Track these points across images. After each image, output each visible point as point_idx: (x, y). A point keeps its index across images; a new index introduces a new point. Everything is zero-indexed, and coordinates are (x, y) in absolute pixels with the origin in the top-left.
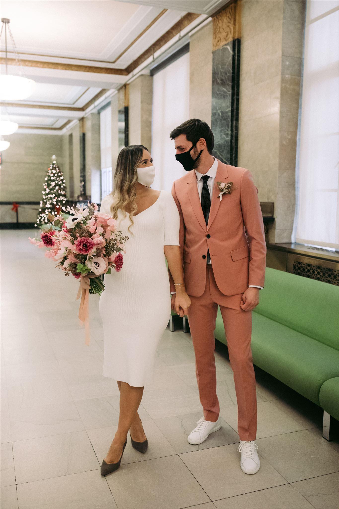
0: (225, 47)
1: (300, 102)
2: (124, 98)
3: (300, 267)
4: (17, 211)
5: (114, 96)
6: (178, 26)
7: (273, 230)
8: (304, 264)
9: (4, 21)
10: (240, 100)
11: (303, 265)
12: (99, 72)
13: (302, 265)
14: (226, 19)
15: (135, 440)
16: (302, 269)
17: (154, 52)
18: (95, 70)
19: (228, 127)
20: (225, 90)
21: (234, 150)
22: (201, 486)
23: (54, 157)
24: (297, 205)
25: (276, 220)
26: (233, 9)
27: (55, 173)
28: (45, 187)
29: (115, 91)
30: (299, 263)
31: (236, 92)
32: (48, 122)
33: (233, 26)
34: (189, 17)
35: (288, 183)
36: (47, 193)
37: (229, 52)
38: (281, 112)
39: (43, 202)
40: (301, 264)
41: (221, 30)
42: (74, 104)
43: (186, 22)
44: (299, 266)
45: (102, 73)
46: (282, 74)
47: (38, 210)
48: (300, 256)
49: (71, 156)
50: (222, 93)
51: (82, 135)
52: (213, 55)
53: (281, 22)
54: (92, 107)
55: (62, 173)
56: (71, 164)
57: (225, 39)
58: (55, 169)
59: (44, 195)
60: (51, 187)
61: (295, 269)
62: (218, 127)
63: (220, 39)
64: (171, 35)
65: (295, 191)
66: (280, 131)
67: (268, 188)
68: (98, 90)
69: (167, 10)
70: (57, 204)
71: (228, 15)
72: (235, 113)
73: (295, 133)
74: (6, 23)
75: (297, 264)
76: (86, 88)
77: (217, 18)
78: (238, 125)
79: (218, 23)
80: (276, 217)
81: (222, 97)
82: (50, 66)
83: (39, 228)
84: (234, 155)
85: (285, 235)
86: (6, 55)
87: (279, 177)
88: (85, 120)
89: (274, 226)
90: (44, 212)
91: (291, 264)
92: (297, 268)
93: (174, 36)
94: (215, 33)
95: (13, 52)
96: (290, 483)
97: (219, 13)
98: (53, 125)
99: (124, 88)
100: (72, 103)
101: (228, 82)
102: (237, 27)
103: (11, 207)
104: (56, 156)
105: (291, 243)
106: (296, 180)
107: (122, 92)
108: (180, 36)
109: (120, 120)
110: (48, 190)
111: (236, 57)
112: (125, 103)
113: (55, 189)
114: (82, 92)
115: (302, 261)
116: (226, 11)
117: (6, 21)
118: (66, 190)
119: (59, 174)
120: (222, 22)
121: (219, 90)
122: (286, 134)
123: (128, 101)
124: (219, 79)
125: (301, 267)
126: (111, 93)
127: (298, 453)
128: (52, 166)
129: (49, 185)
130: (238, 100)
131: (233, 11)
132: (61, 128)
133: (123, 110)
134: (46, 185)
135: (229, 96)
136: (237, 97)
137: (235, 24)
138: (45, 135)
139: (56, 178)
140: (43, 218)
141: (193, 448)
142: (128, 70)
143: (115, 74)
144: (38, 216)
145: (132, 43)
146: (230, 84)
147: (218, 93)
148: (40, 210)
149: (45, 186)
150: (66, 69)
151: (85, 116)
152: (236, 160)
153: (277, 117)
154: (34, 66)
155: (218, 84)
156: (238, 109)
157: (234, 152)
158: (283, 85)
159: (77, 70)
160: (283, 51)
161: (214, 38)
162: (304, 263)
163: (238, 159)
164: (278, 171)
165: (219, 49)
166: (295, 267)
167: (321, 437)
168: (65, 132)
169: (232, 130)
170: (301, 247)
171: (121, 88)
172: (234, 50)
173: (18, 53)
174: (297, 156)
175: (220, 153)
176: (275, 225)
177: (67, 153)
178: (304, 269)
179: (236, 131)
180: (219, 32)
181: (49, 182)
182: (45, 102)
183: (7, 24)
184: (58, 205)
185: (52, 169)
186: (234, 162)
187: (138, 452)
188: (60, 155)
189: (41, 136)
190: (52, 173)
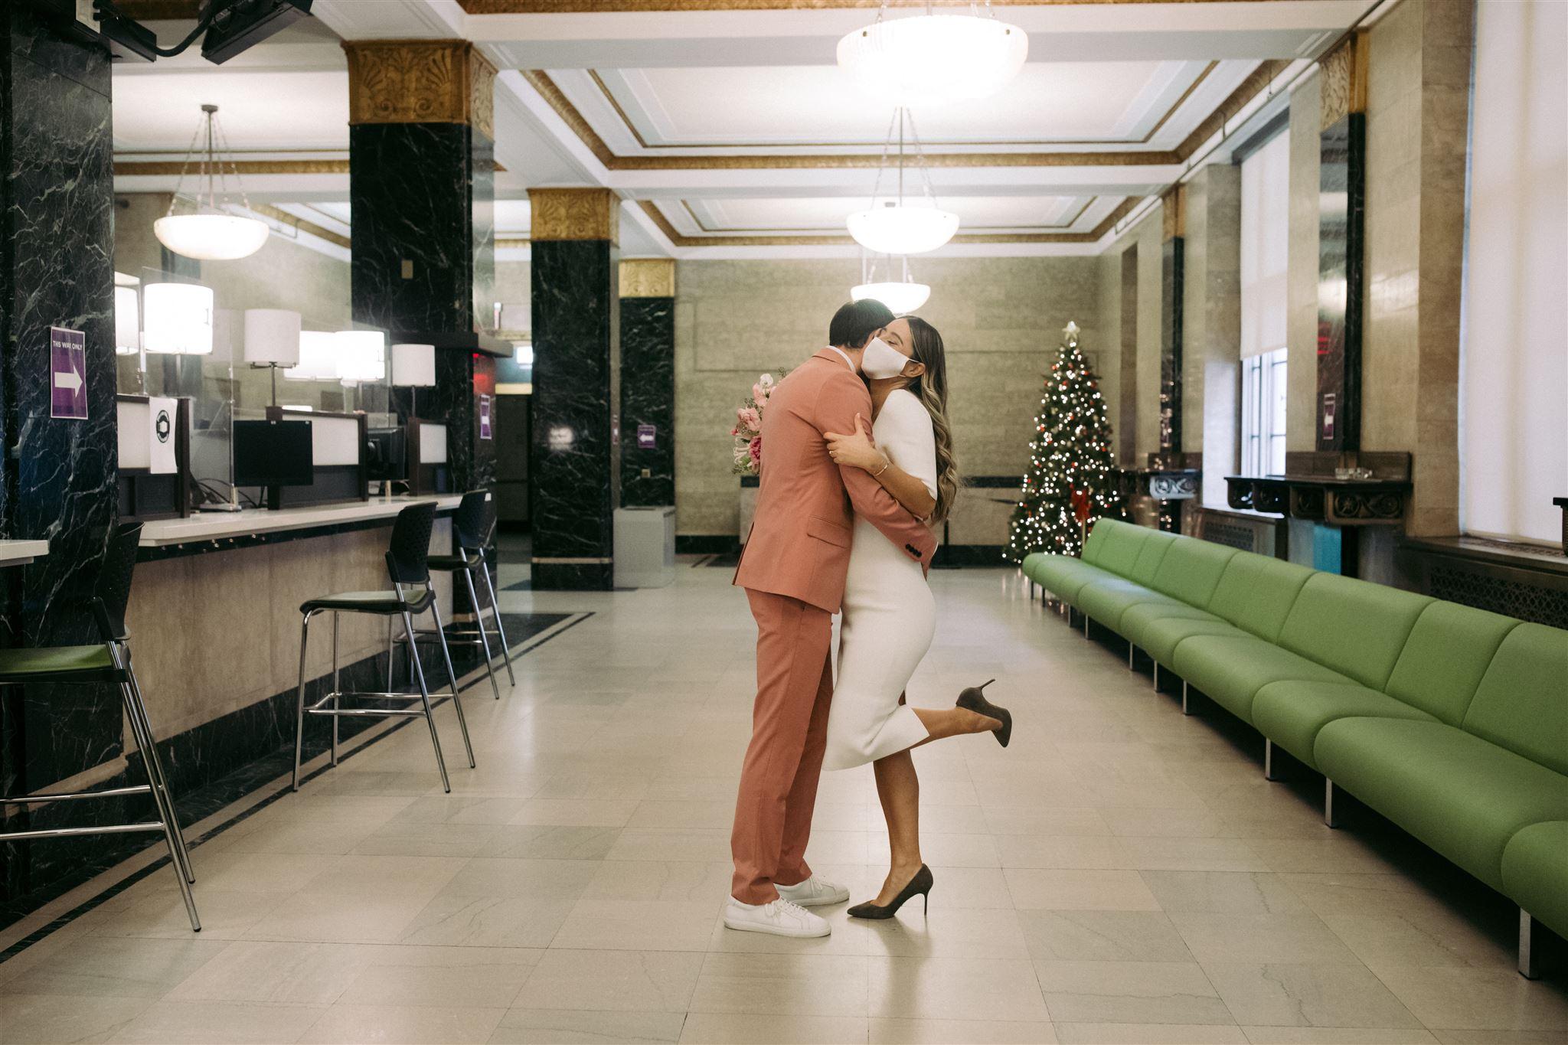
23: (1072, 327)
26: (1349, 50)
27: (1075, 381)
28: (1039, 428)
32: (1054, 210)
36: (1047, 446)
39: (1032, 476)
42: (1150, 141)
47: (1014, 503)
49: (1130, 321)
51: (1171, 246)
55: (1097, 381)
56: (1129, 348)
58: (1076, 365)
59: (1035, 455)
60: (1060, 427)
70: (1078, 485)
83: (1016, 566)
88: (1183, 191)
90: (1035, 512)
98: (1070, 224)
104: (1077, 324)
110: (1048, 439)
113: (1073, 434)
118: (1110, 437)
119: (1089, 384)
128: (1063, 356)
129: (1051, 421)
132: (1095, 235)
134: (1042, 420)
138: (1043, 259)
139: (1078, 397)
140: (1031, 531)
144: (1014, 523)
148: (1022, 504)
149: (1039, 422)
151: (1186, 179)
168: (1111, 243)
177: (1114, 313)
181: (1054, 411)
184: (1081, 487)
185: (1064, 369)
188: (1091, 323)
189: (1030, 262)
190: (1064, 379)
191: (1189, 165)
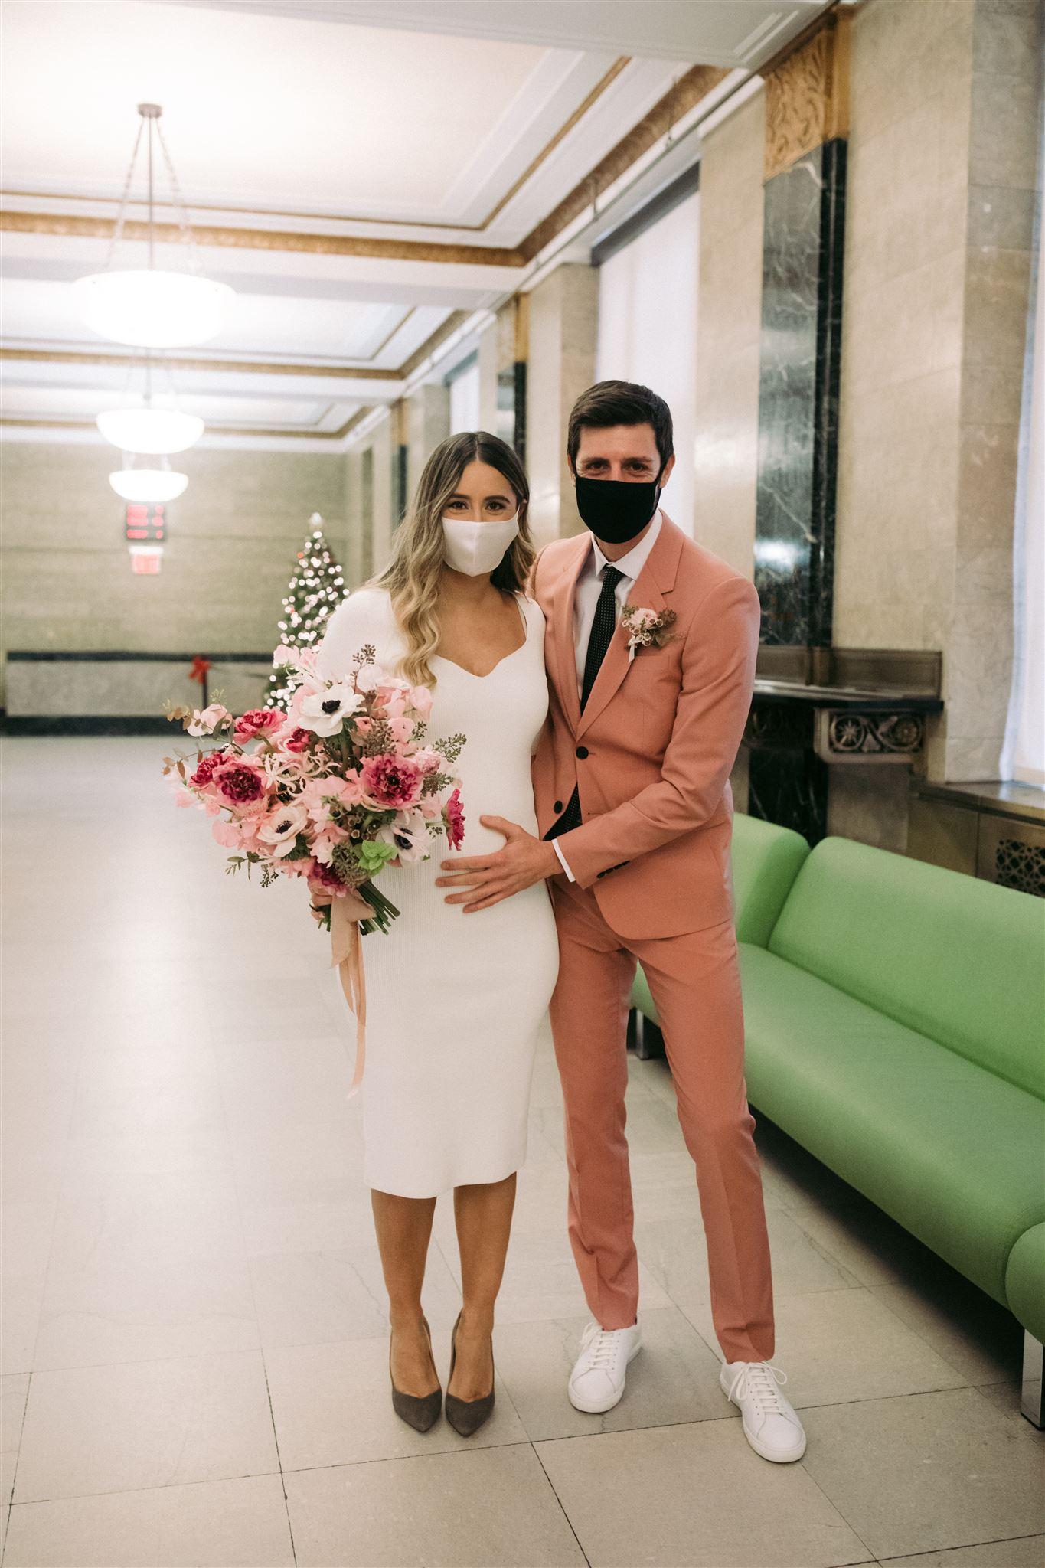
0: (800, 165)
1: (1028, 330)
2: (512, 335)
3: (1017, 859)
4: (204, 681)
5: (485, 331)
6: (666, 109)
7: (938, 739)
8: (1030, 850)
9: (146, 111)
10: (845, 332)
11: (1027, 853)
12: (437, 260)
13: (1022, 852)
14: (805, 79)
15: (401, 1388)
16: (1022, 865)
17: (597, 195)
18: (424, 253)
19: (807, 416)
20: (799, 300)
21: (824, 486)
22: (582, 1550)
23: (316, 519)
24: (1019, 659)
25: (950, 707)
26: (824, 46)
27: (319, 568)
28: (288, 610)
29: (488, 316)
30: (1016, 846)
31: (830, 305)
32: (301, 413)
33: (825, 98)
34: (698, 78)
35: (989, 589)
36: (295, 626)
37: (812, 182)
38: (966, 364)
40: (1021, 849)
41: (790, 114)
42: (373, 357)
43: (689, 96)
44: (1015, 854)
45: (446, 261)
46: (971, 242)
47: (266, 677)
48: (1021, 823)
49: (368, 514)
50: (790, 309)
51: (397, 452)
52: (766, 193)
53: (968, 79)
54: (424, 366)
55: (339, 568)
56: (368, 539)
57: (800, 141)
58: (319, 554)
59: (285, 635)
60: (306, 609)
61: (1003, 865)
62: (777, 416)
63: (787, 143)
64: (647, 138)
65: (1011, 615)
66: (964, 424)
67: (926, 606)
68: (442, 314)
69: (628, 60)
71: (811, 66)
72: (827, 371)
73: (1011, 431)
74: (150, 117)
75: (1008, 848)
76: (406, 309)
77: (776, 76)
78: (838, 409)
79: (779, 92)
80: (950, 699)
81: (791, 320)
82: (292, 243)
84: (823, 504)
85: (979, 754)
86: (151, 213)
87: (958, 570)
88: (405, 405)
89: (941, 726)
90: (284, 685)
91: (991, 849)
92: (1007, 861)
93: (654, 140)
94: (772, 122)
95: (170, 205)
96: (877, 1561)
97: (784, 61)
98: (316, 424)
99: (513, 304)
100: (369, 355)
101: (807, 275)
102: (836, 100)
103: (187, 668)
104: (323, 516)
105: (998, 783)
106: (1016, 582)
107: (509, 318)
108: (670, 138)
109: (501, 406)
110: (296, 620)
111: (833, 197)
112: (516, 350)
113: (318, 616)
114: (395, 323)
115: (1022, 840)
116: (805, 55)
117: (150, 111)
119: (331, 571)
120: (792, 90)
121: (780, 302)
122: (981, 434)
123: (526, 343)
124: (780, 265)
125: (1021, 858)
126: (480, 320)
127: (927, 1461)
128: (309, 545)
129: (299, 604)
130: (837, 330)
131: (824, 51)
132: (340, 433)
133: (511, 372)
134: (290, 603)
135: (809, 319)
136: (836, 322)
137: (828, 93)
138: (295, 454)
139: (321, 582)
140: (281, 703)
141: (588, 1425)
142: (525, 251)
143: (487, 262)
144: (266, 696)
145: (533, 168)
146: (815, 280)
147: (778, 309)
148: (273, 679)
149: (288, 605)
150: (337, 253)
151: (407, 395)
152: (831, 519)
153: (953, 380)
154: (244, 246)
155: (778, 282)
156: (836, 358)
157: (823, 493)
158: (974, 278)
159: (371, 255)
160: (971, 169)
161: (768, 141)
162: (1032, 847)
163: (838, 515)
164: (955, 551)
165: (781, 174)
166: (1001, 859)
167: (1016, 1414)
168: (351, 443)
169: (818, 426)
170: (1025, 795)
171: (506, 306)
172: (825, 174)
173: (185, 206)
174: (1018, 503)
175: (782, 499)
176: (945, 723)
177: (356, 506)
178: (1029, 867)
179: (832, 429)
180: (784, 120)
181: (301, 594)
182: (290, 355)
183: (154, 120)
185: (310, 556)
186: (823, 525)
187: (407, 1426)
188: (336, 513)
189: (282, 457)
190: (310, 566)
191: (538, 263)
